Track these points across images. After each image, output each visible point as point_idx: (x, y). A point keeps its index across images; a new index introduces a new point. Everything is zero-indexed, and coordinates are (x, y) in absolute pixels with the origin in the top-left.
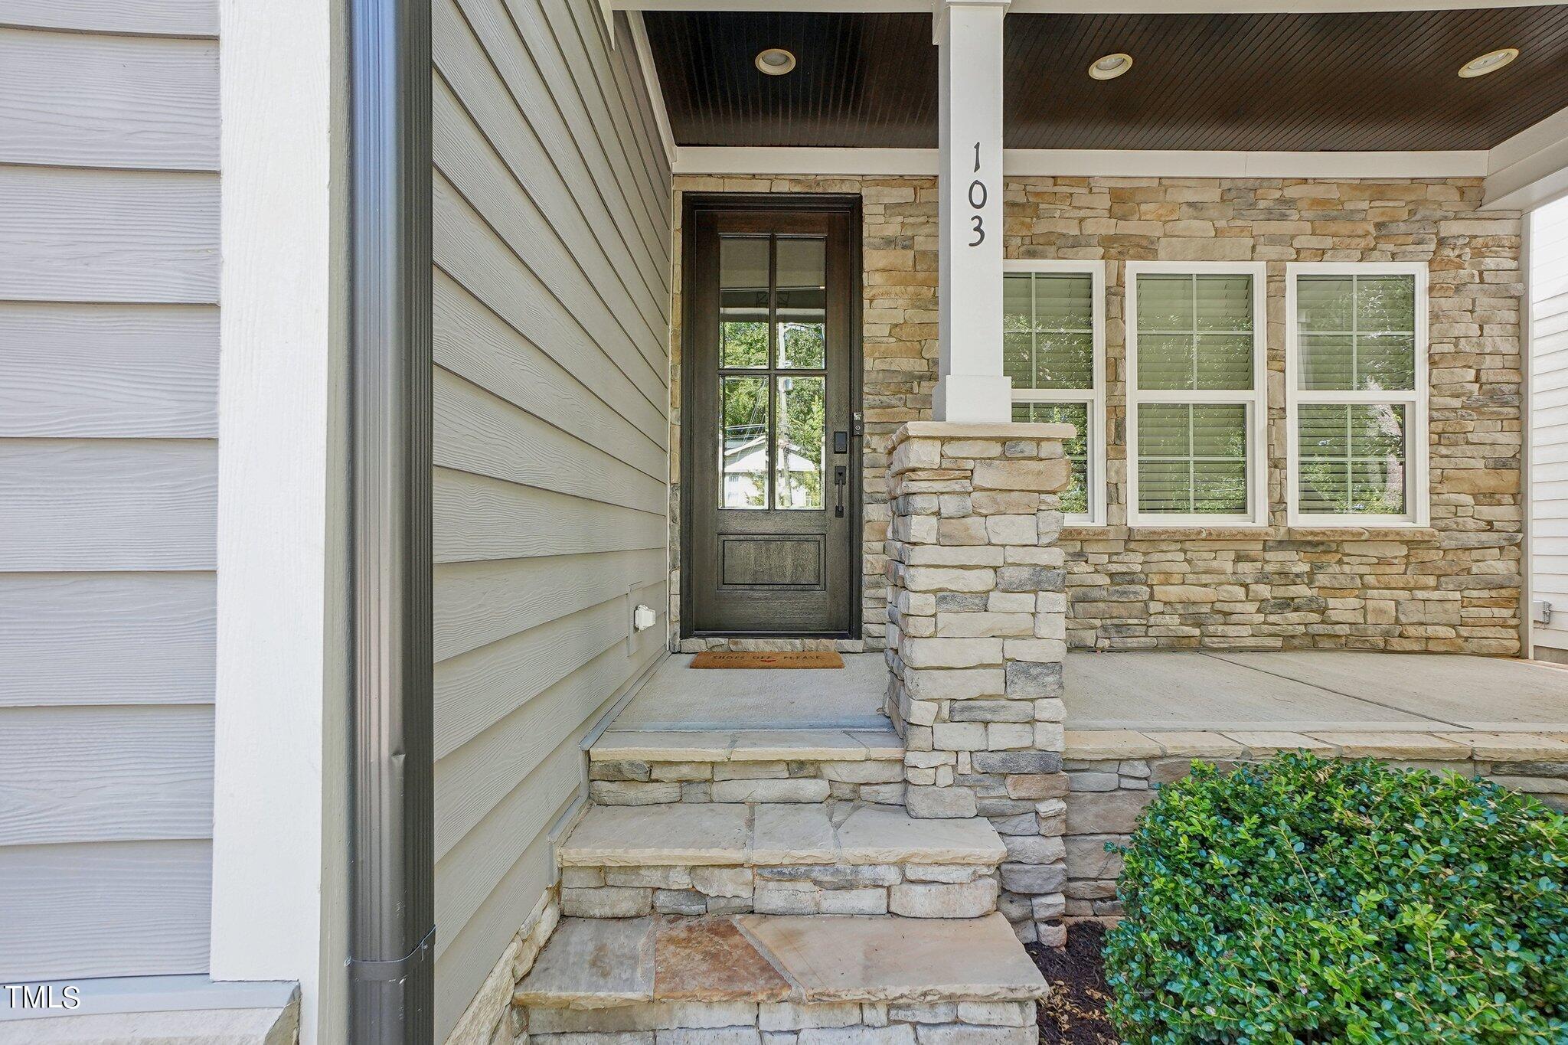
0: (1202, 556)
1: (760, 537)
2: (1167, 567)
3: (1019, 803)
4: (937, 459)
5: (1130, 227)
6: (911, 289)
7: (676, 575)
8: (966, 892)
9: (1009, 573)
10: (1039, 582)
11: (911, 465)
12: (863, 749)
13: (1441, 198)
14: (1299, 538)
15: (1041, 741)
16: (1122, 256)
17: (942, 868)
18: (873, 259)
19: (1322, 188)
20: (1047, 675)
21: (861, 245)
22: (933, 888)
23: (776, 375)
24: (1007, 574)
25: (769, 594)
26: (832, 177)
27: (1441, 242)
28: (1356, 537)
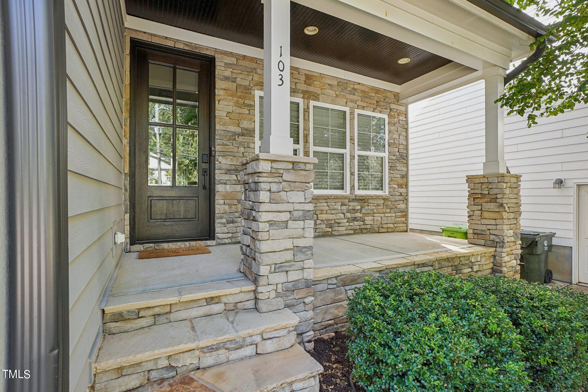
0: (332, 203)
1: (169, 198)
2: (322, 208)
3: (298, 300)
4: (270, 169)
5: (311, 89)
6: (235, 99)
7: (127, 216)
8: (285, 339)
9: (296, 214)
10: (305, 217)
11: (259, 171)
12: (239, 289)
13: (390, 97)
14: (358, 198)
15: (306, 276)
16: (309, 98)
17: (277, 331)
18: (219, 84)
19: (364, 87)
20: (308, 251)
21: (215, 78)
22: (274, 340)
23: (176, 128)
24: (295, 214)
25: (173, 223)
26: (202, 47)
27: (391, 110)
28: (372, 198)
